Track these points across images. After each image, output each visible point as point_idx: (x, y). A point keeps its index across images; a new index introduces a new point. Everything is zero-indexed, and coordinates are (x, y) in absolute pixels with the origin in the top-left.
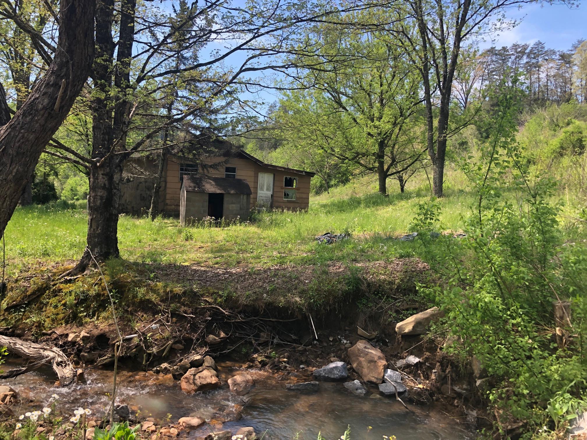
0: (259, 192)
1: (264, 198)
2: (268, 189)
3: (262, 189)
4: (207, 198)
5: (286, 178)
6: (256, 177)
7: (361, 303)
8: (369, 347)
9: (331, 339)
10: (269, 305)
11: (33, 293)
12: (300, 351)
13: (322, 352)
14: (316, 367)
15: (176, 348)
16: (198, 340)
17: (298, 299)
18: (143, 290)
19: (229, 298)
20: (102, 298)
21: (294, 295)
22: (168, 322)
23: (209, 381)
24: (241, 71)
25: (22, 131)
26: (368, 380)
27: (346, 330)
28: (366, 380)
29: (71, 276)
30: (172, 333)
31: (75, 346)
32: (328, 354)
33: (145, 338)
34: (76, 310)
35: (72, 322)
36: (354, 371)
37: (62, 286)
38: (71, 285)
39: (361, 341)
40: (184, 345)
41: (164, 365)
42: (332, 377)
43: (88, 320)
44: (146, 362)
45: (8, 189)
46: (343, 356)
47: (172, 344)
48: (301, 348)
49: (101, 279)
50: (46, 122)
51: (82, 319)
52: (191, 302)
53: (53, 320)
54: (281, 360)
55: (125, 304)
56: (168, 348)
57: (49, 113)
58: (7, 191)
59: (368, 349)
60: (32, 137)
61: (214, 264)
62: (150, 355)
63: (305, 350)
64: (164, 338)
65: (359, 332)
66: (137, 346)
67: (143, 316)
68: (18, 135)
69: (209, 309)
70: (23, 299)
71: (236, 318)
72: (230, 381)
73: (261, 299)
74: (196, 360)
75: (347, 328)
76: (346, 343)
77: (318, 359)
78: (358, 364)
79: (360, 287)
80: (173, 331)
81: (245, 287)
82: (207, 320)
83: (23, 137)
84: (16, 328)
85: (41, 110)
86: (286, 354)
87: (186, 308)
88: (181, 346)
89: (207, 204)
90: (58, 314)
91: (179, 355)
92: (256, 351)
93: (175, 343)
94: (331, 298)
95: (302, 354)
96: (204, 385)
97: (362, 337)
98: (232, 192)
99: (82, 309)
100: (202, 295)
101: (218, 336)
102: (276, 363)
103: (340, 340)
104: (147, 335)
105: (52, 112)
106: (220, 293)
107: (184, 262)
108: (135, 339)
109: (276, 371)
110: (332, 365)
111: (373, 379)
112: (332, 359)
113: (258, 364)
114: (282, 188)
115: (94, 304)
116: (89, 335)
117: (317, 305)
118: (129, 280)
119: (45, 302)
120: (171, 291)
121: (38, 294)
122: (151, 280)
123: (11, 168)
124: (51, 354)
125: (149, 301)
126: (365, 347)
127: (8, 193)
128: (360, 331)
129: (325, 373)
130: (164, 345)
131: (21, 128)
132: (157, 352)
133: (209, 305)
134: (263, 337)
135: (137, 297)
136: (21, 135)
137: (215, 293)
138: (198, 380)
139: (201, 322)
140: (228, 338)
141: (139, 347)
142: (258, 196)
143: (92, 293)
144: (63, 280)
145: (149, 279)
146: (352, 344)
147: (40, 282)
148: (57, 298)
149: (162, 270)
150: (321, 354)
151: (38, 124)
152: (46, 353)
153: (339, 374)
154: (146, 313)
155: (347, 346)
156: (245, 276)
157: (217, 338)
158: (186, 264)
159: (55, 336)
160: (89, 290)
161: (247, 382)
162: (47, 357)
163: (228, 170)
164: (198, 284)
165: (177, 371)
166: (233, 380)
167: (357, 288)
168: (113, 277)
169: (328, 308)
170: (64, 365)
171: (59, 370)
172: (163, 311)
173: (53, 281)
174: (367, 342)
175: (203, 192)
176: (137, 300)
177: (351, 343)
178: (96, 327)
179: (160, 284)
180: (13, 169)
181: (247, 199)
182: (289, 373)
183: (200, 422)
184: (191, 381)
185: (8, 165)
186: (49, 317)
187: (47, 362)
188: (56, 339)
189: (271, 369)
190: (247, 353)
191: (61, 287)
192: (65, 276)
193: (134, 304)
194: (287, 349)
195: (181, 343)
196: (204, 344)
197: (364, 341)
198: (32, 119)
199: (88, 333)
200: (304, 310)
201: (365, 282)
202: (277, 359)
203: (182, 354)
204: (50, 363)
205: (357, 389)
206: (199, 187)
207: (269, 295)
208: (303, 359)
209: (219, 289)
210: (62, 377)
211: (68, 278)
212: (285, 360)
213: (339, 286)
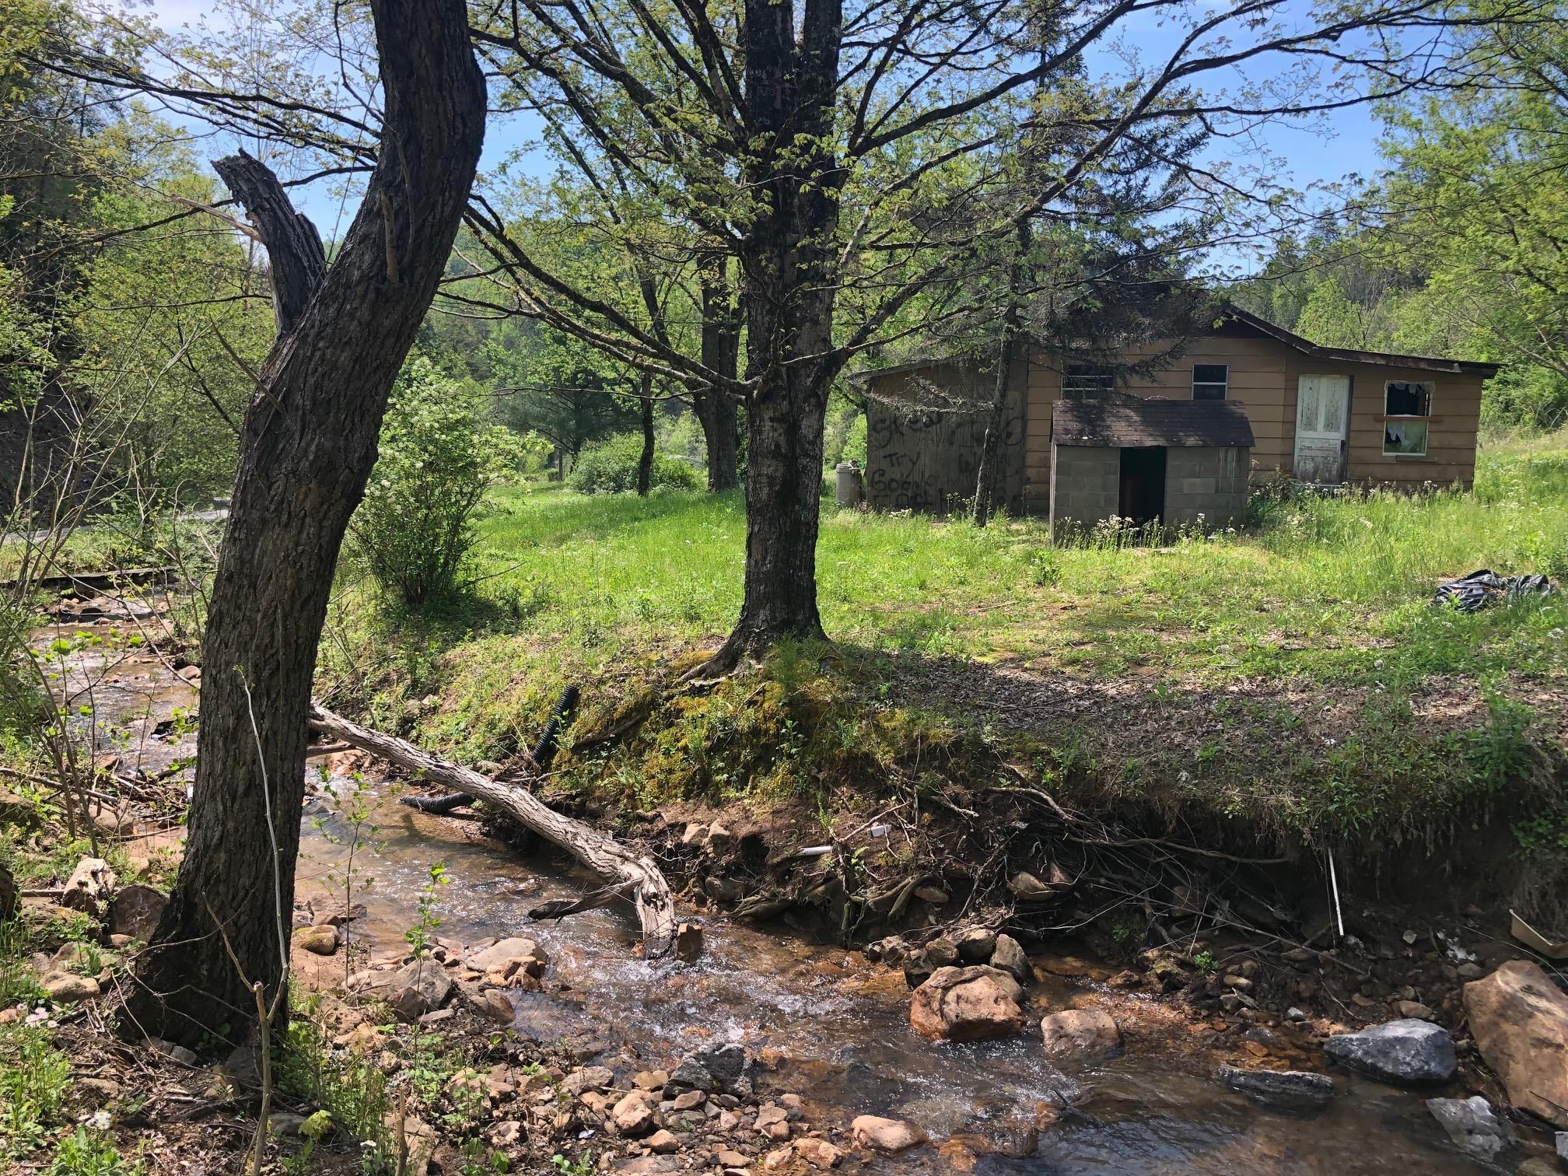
0: (1301, 433)
1: (1319, 453)
2: (1330, 425)
3: (1310, 425)
4: (1116, 462)
5: (1391, 389)
6: (1292, 389)
7: (1528, 832)
8: (1543, 989)
9: (1410, 938)
10: (1193, 806)
11: (627, 715)
12: (1295, 961)
13: (1373, 974)
14: (1346, 1024)
15: (924, 896)
16: (986, 882)
17: (1288, 799)
18: (856, 729)
19: (1076, 774)
20: (763, 740)
21: (1277, 782)
22: (911, 822)
23: (984, 1012)
24: (1170, 74)
25: (321, 344)
26: (1523, 1105)
27: (1467, 916)
28: (1517, 1102)
29: (705, 679)
30: (916, 854)
31: (697, 857)
32: (1394, 987)
33: (848, 860)
34: (710, 765)
35: (699, 795)
36: (1480, 1060)
37: (684, 702)
38: (703, 700)
39: (1517, 963)
40: (947, 892)
41: (892, 942)
42: (1389, 1068)
43: (732, 793)
44: (849, 925)
45: (306, 496)
46: (1446, 1004)
47: (915, 886)
48: (1298, 952)
49: (763, 691)
50: (374, 315)
51: (718, 789)
52: (973, 773)
53: (661, 786)
54: (1230, 980)
55: (813, 762)
56: (902, 897)
57: (378, 291)
58: (304, 500)
59: (1540, 995)
60: (344, 357)
61: (1064, 665)
62: (857, 906)
63: (1315, 961)
64: (896, 866)
65: (1516, 931)
66: (829, 878)
67: (851, 798)
68: (313, 354)
69: (1022, 799)
70: (606, 728)
71: (1096, 835)
72: (1046, 1024)
73: (1170, 786)
74: (974, 941)
75: (1473, 909)
76: (1464, 962)
77: (1356, 997)
78: (1494, 1042)
79: (1525, 775)
80: (920, 849)
81: (1130, 745)
82: (1016, 829)
83: (323, 358)
84: (588, 795)
85: (359, 282)
86: (1247, 964)
87: (958, 788)
88: (938, 894)
89: (1115, 479)
90: (671, 771)
91: (932, 919)
92: (1155, 940)
93: (923, 883)
94: (1407, 805)
95: (1303, 971)
96: (969, 1022)
97: (1522, 951)
98: (1191, 441)
99: (721, 764)
100: (1006, 756)
101: (1046, 878)
102: (1208, 987)
103: (1443, 947)
104: (853, 852)
105: (384, 287)
106: (1056, 753)
107: (983, 655)
108: (824, 857)
109: (1204, 1013)
110: (1396, 1029)
111: (1542, 1105)
112: (1406, 1006)
113: (1155, 980)
114: (1378, 419)
115: (746, 755)
116: (727, 833)
117: (1349, 823)
118: (828, 698)
119: (648, 737)
120: (924, 737)
121: (636, 716)
122: (881, 701)
123: (303, 444)
124: (636, 873)
125: (869, 759)
126: (1529, 990)
127: (308, 505)
128: (1520, 927)
129: (1366, 1053)
130: (896, 885)
131: (319, 336)
132: (875, 903)
133: (1022, 786)
134: (1179, 902)
135: (840, 745)
136: (318, 354)
137: (1042, 753)
138: (953, 1005)
139: (998, 832)
140: (1074, 888)
141: (833, 882)
142: (1298, 444)
143: (743, 724)
144: (686, 687)
145: (877, 698)
146: (1486, 968)
147: (643, 689)
148: (673, 730)
149: (917, 675)
150: (1369, 982)
151: (355, 323)
152: (627, 869)
153: (1416, 1064)
154: (860, 791)
155: (1464, 970)
156: (1137, 707)
157: (1041, 885)
158: (988, 660)
159: (661, 825)
160: (735, 718)
161: (1100, 1033)
162: (625, 880)
163: (1201, 373)
164: (1000, 720)
165: (917, 965)
166: (1055, 1021)
167: (1513, 778)
168: (790, 687)
169: (1398, 838)
170: (659, 903)
171: (647, 915)
172: (902, 790)
173: (667, 687)
174: (1539, 972)
175: (1103, 445)
176: (840, 753)
177: (1480, 963)
178: (747, 814)
179: (902, 715)
180: (308, 445)
181: (1239, 460)
182: (1244, 1027)
183: (909, 1141)
184: (935, 1005)
185: (297, 436)
186: (653, 777)
187: (623, 891)
188: (662, 832)
189: (1192, 1003)
190: (1130, 940)
191: (682, 705)
192: (692, 677)
193: (832, 761)
194: (1255, 949)
195: (940, 887)
196: (1004, 896)
197: (1528, 965)
198: (339, 310)
199: (726, 828)
200: (1307, 836)
201: (1549, 761)
202: (1212, 978)
203: (942, 917)
204: (630, 893)
205: (1470, 1132)
206: (1093, 433)
207: (1196, 777)
208: (1305, 988)
209: (1052, 742)
210: (650, 935)
211: (698, 683)
212: (1243, 981)
213: (1442, 769)
